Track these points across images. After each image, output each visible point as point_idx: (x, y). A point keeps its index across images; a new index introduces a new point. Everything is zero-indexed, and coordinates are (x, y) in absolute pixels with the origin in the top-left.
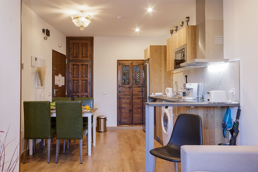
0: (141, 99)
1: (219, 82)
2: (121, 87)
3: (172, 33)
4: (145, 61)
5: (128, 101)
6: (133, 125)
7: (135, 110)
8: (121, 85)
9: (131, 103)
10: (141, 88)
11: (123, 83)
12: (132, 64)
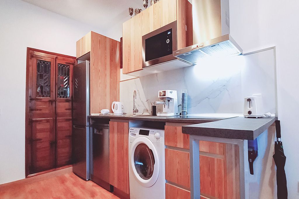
0: (71, 121)
1: (222, 86)
2: (34, 101)
3: (131, 14)
4: (77, 59)
5: (47, 126)
6: (57, 169)
7: (61, 141)
8: (33, 97)
9: (54, 130)
10: (70, 104)
11: (37, 93)
12: (56, 61)
